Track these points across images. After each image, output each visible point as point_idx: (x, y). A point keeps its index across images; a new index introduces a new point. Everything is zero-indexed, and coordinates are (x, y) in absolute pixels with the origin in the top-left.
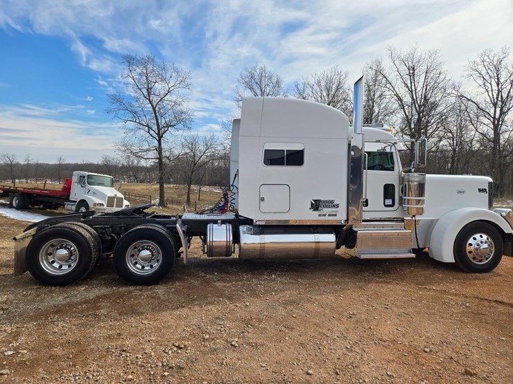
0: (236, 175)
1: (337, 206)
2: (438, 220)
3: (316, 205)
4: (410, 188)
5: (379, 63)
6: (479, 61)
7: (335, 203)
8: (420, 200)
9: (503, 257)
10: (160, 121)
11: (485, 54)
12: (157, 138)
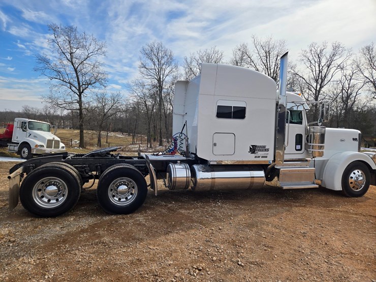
0: (185, 125)
1: (268, 150)
2: (328, 160)
3: (253, 149)
4: (314, 138)
5: (244, 46)
6: (308, 50)
7: (267, 148)
8: (321, 146)
9: (370, 186)
10: (80, 80)
11: (312, 45)
12: (78, 93)
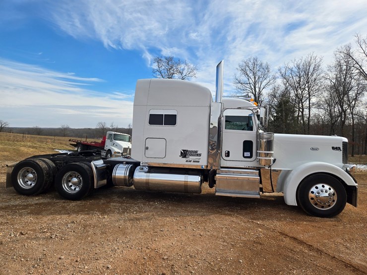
1: (200, 155)
3: (184, 154)
7: (198, 153)
8: (268, 154)
9: (347, 204)
